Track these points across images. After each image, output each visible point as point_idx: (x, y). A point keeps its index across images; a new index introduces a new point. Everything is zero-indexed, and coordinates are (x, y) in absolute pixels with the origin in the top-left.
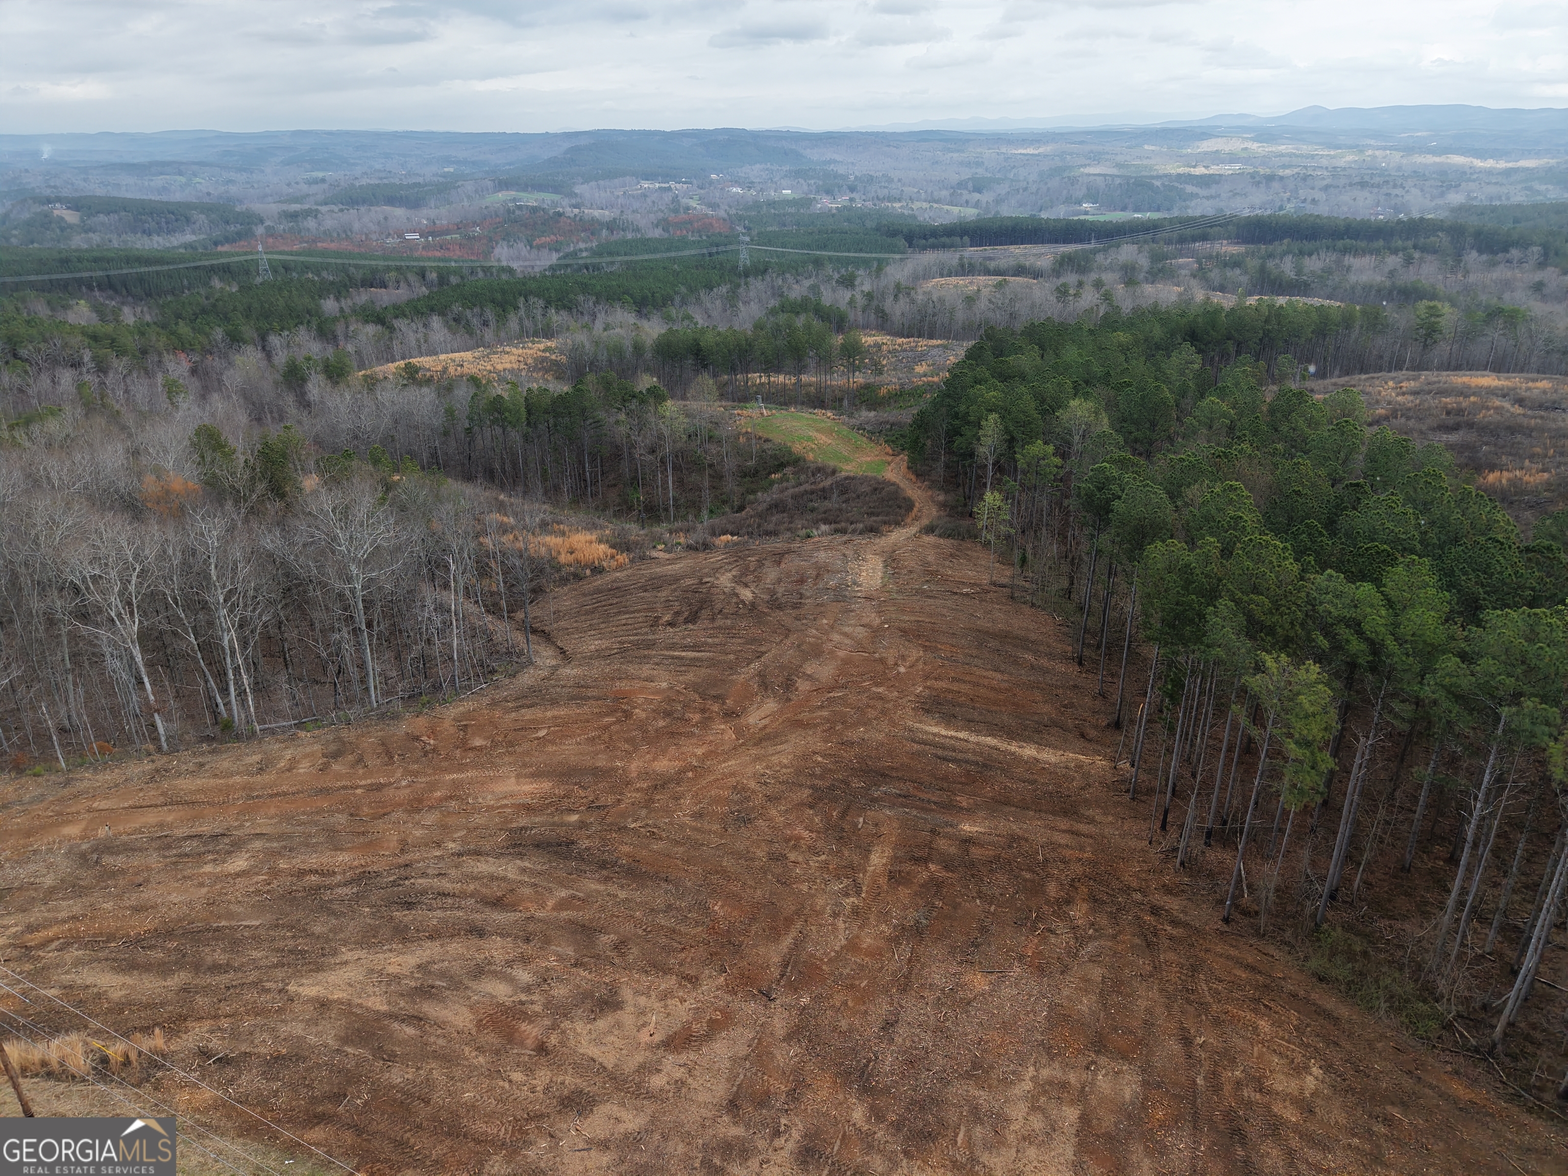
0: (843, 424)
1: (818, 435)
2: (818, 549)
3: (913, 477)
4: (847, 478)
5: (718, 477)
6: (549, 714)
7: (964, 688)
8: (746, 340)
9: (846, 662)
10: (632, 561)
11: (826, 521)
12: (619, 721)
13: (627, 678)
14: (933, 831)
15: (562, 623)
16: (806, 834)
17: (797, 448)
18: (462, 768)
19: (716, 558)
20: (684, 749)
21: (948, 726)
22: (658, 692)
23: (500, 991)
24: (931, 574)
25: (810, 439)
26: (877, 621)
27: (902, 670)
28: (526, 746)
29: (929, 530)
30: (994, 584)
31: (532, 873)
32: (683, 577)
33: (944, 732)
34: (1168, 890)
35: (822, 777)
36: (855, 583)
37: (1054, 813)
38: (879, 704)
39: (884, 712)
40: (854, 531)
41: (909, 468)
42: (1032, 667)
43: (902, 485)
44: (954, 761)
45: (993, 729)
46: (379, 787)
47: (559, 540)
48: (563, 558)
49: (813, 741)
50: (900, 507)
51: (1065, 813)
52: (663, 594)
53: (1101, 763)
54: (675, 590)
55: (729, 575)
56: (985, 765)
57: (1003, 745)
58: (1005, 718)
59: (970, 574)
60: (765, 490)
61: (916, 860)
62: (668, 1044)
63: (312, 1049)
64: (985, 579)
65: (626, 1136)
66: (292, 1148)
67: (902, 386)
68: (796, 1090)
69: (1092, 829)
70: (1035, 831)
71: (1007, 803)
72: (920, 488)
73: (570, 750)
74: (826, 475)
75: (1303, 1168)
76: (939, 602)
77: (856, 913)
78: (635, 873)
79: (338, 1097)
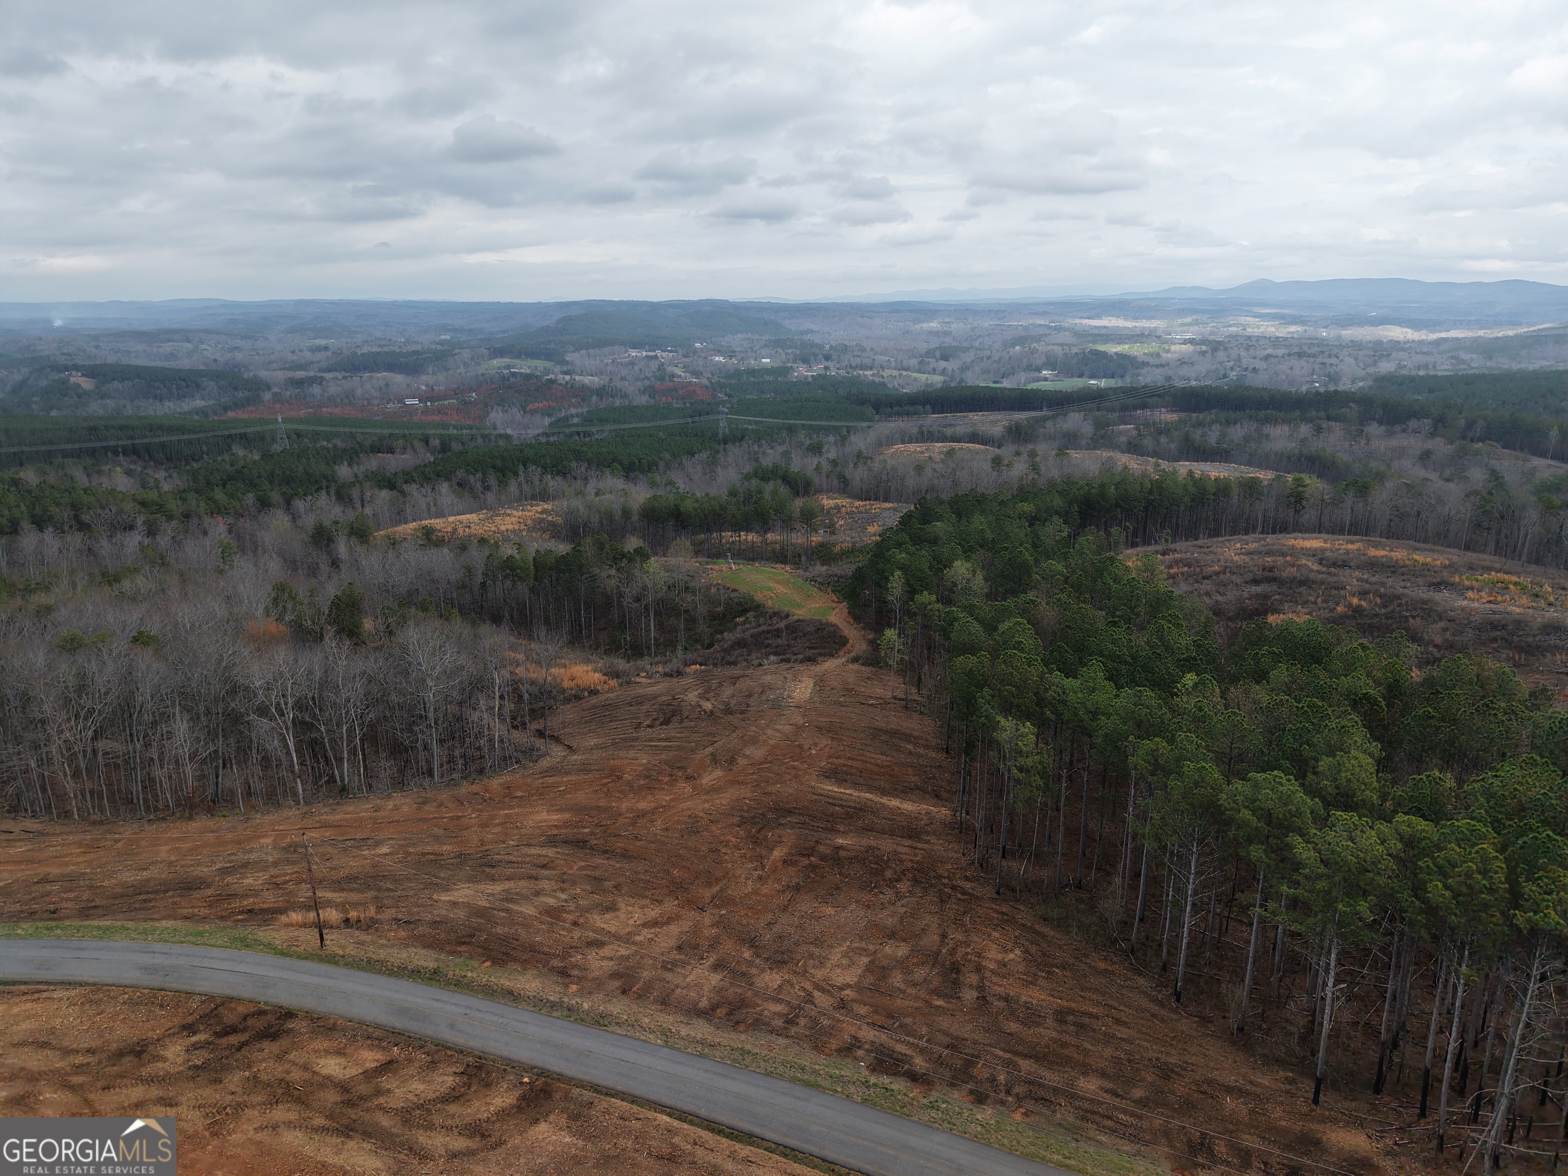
0: (799, 576)
1: (777, 586)
2: (766, 674)
3: (851, 620)
4: (798, 621)
5: (691, 620)
6: (565, 779)
7: (855, 764)
8: (720, 506)
9: (774, 747)
10: (620, 685)
11: (776, 654)
12: (613, 781)
13: (618, 758)
14: (817, 842)
15: (567, 730)
16: (733, 839)
17: (759, 597)
18: (510, 807)
19: (686, 681)
20: (657, 797)
21: (840, 786)
22: (641, 765)
23: (551, 901)
24: (848, 691)
25: (770, 589)
26: (802, 721)
27: (814, 752)
28: (552, 795)
29: (855, 660)
30: (895, 698)
31: (563, 854)
32: (660, 696)
33: (836, 789)
34: (966, 879)
35: (747, 811)
36: (789, 697)
37: (902, 837)
38: (793, 772)
39: (796, 777)
40: (796, 661)
41: (849, 613)
42: (910, 753)
43: (841, 626)
44: (839, 806)
45: (871, 789)
46: (459, 818)
47: (562, 671)
48: (566, 684)
49: (745, 792)
50: (835, 643)
51: (910, 837)
52: (644, 708)
53: (943, 812)
54: (654, 704)
55: (696, 693)
56: (860, 809)
57: (876, 798)
58: (882, 783)
59: (879, 691)
60: (730, 630)
61: (803, 855)
62: (644, 925)
63: (453, 919)
64: (889, 694)
65: (622, 956)
66: (452, 953)
67: (854, 544)
68: (714, 944)
69: (926, 846)
70: (886, 845)
71: (871, 830)
72: (855, 628)
73: (582, 797)
74: (782, 619)
75: (987, 983)
76: (849, 709)
77: (760, 878)
78: (626, 856)
79: (471, 936)
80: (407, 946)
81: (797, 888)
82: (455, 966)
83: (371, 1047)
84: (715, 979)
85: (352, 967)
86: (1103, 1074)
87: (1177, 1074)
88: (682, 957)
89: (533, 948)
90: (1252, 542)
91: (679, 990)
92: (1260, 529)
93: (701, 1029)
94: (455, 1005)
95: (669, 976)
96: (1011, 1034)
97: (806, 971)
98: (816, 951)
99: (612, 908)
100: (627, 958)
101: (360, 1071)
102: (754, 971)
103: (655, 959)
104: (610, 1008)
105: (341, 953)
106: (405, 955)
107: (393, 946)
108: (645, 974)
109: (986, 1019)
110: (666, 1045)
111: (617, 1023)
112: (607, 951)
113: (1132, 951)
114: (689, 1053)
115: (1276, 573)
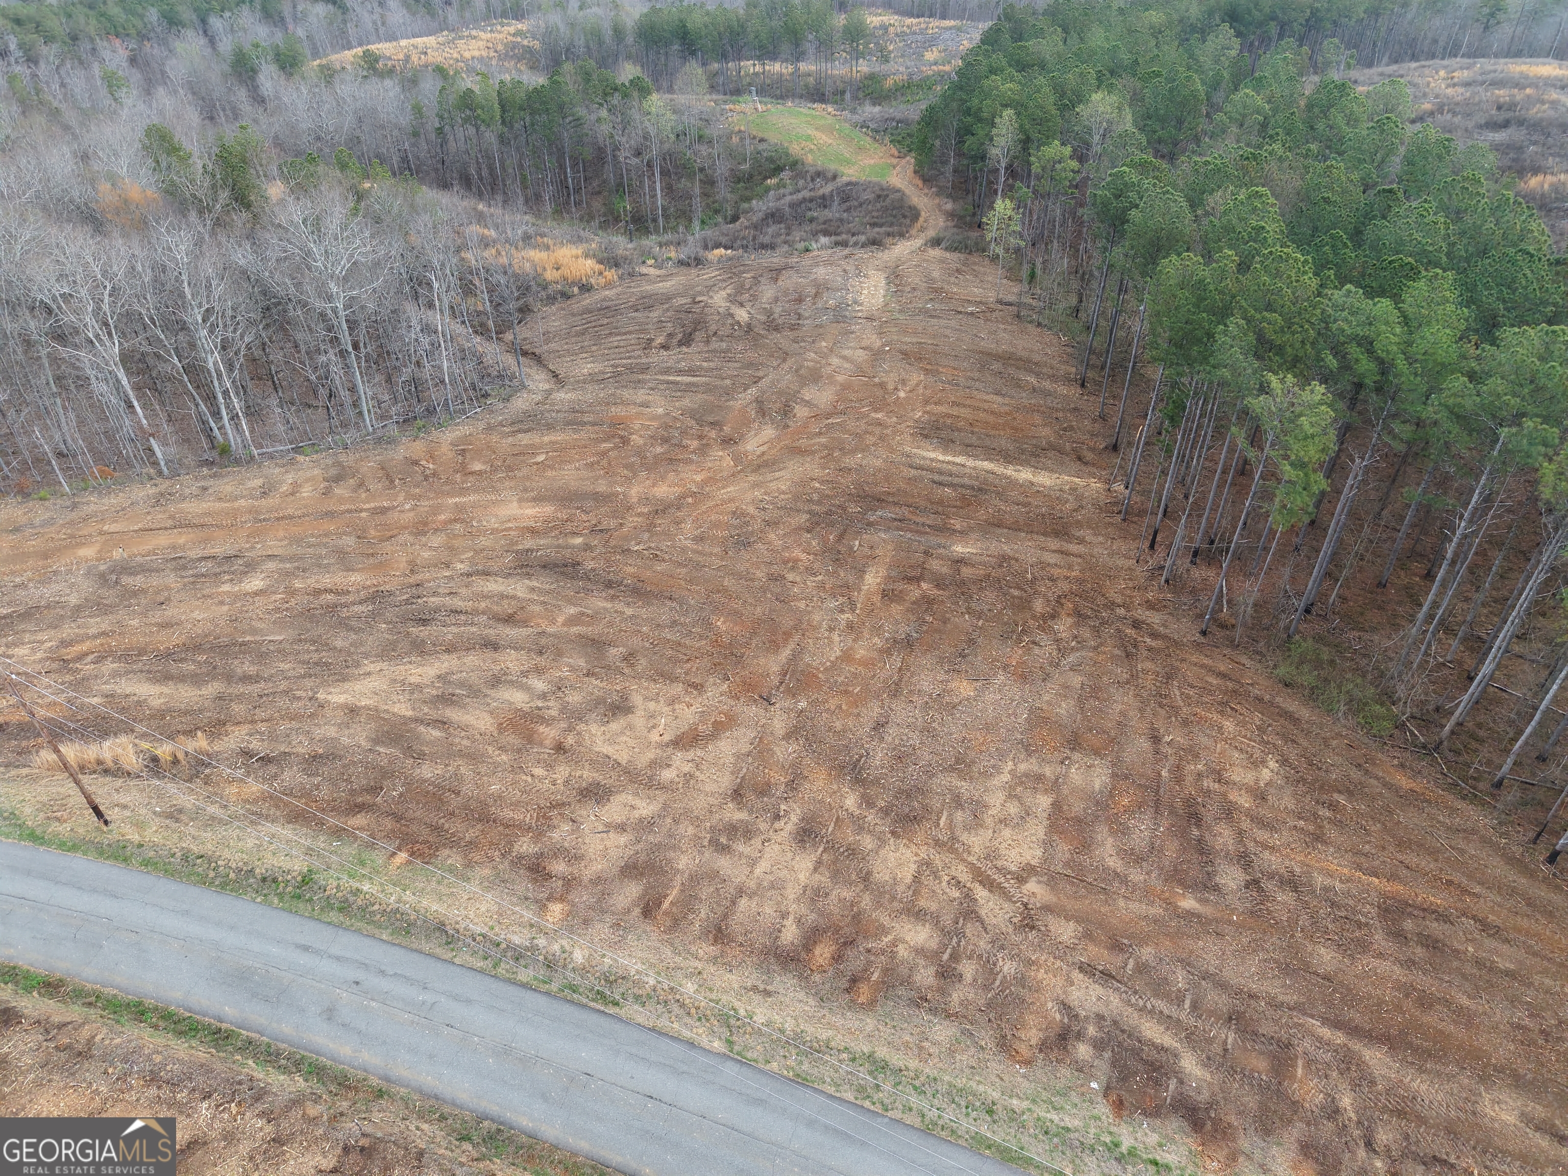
0: (845, 120)
1: (818, 134)
2: (817, 265)
3: (920, 183)
4: (848, 184)
5: (710, 182)
6: (546, 439)
7: (964, 412)
8: (738, 21)
9: (845, 387)
10: (621, 278)
11: (826, 233)
12: (616, 447)
13: (622, 403)
14: (926, 553)
15: (553, 345)
16: (803, 556)
17: (795, 149)
18: (463, 492)
19: (709, 274)
20: (682, 475)
21: (945, 451)
22: (654, 418)
23: (518, 698)
24: (936, 291)
26: (878, 343)
27: (902, 394)
28: (525, 471)
29: (936, 242)
30: (1000, 302)
31: (541, 592)
32: (675, 296)
33: (941, 458)
34: (1151, 606)
35: (819, 503)
36: (855, 302)
37: (1045, 534)
38: (878, 430)
39: (882, 438)
40: (856, 244)
41: (915, 172)
42: (1034, 390)
43: (907, 192)
44: (950, 485)
45: (991, 453)
46: (383, 511)
47: (544, 255)
48: (550, 275)
49: (811, 468)
50: (905, 217)
51: (1056, 534)
52: (655, 314)
53: (1094, 486)
54: (668, 310)
55: (723, 293)
56: (980, 489)
57: (999, 469)
58: (1003, 442)
59: (977, 291)
60: (760, 197)
61: (910, 580)
62: (677, 743)
63: (347, 748)
64: (991, 297)
65: (641, 820)
66: (338, 833)
67: (910, 76)
68: (794, 781)
69: (1081, 549)
70: (1026, 551)
71: (1000, 525)
72: (926, 195)
73: (570, 475)
74: (827, 181)
75: (1251, 845)
76: (943, 322)
77: (850, 626)
78: (640, 591)
79: (375, 790)
80: (257, 819)
82: (341, 866)
84: (804, 867)
85: (156, 870)
86: (1517, 1080)
88: (742, 815)
89: (485, 813)
90: (1461, 69)
91: (744, 900)
93: (792, 1005)
94: (338, 959)
95: (723, 863)
96: (1328, 979)
97: (954, 839)
99: (621, 706)
100: (650, 825)
103: (697, 821)
104: (624, 957)
105: (136, 838)
106: (250, 843)
107: (231, 820)
108: (683, 863)
109: (1275, 940)
110: (730, 1052)
111: (637, 998)
112: (614, 810)
113: (1438, 747)
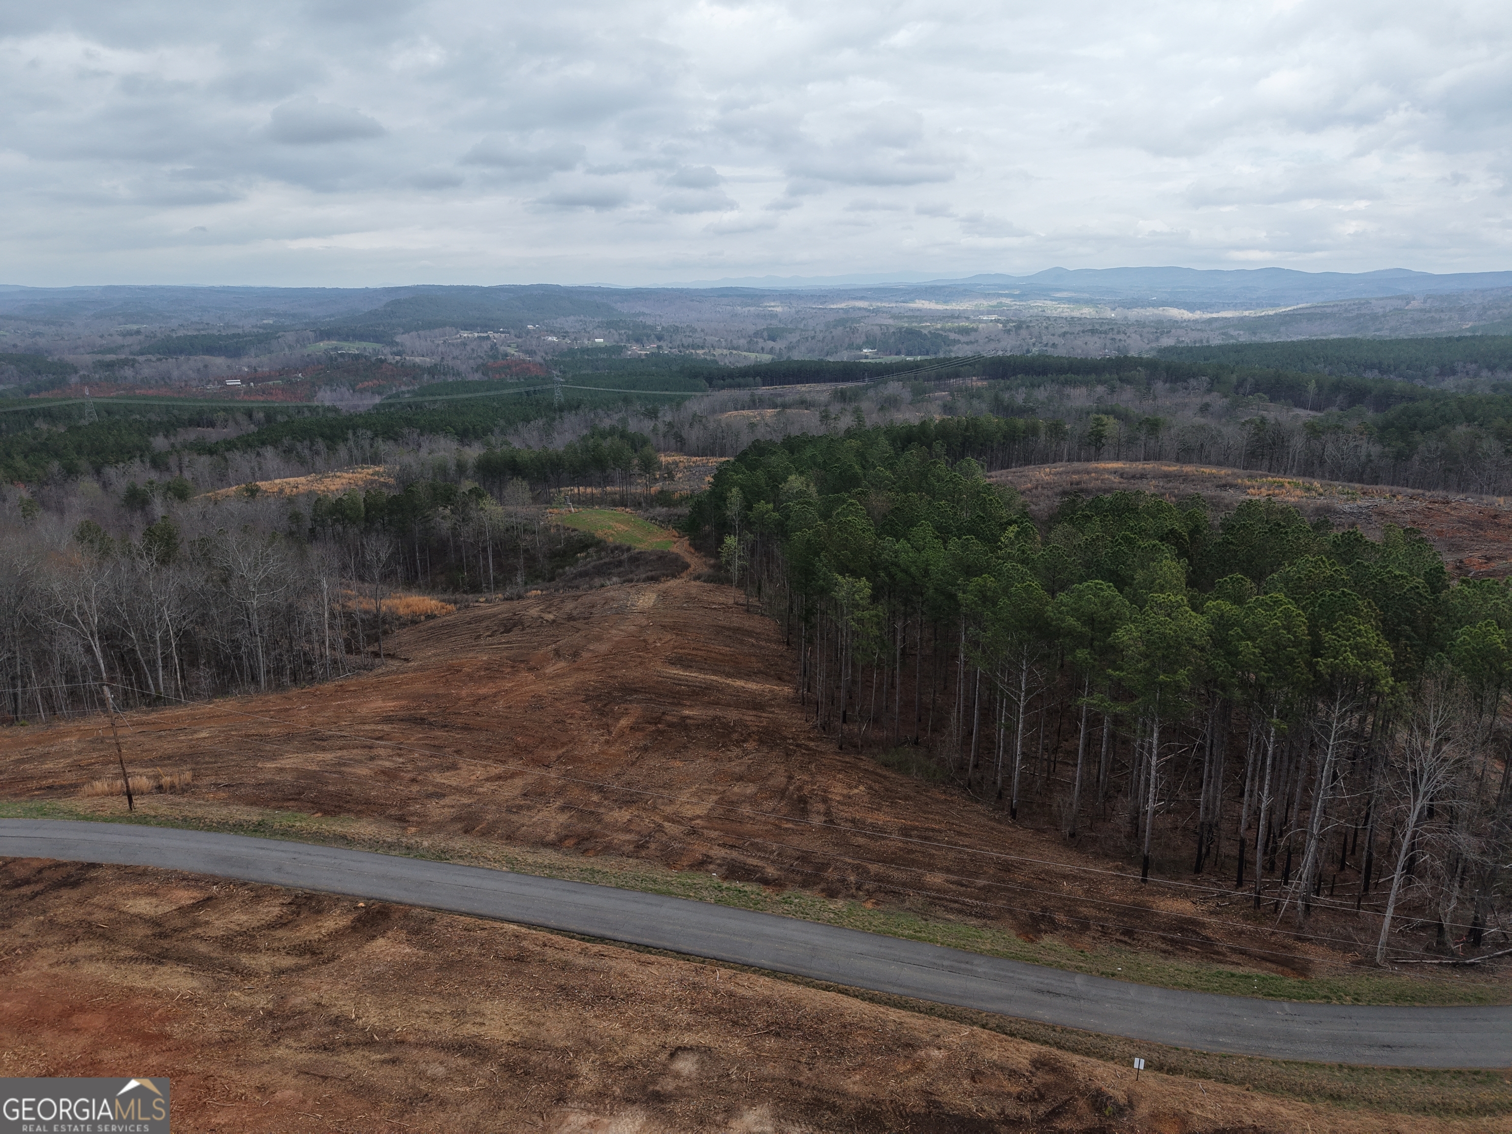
0: (639, 516)
1: (618, 525)
2: (609, 591)
3: (693, 551)
4: (640, 553)
5: (531, 559)
6: (401, 677)
9: (619, 642)
10: (458, 609)
11: (618, 577)
12: (451, 674)
13: (458, 659)
14: (664, 713)
15: (405, 648)
16: (579, 712)
17: (599, 534)
19: (527, 602)
20: (499, 684)
21: (685, 670)
22: (481, 662)
23: (387, 764)
24: (691, 599)
25: (610, 527)
26: (646, 623)
27: (659, 644)
29: (697, 578)
30: (736, 603)
31: (400, 729)
32: (500, 614)
33: (682, 673)
34: (811, 738)
35: (593, 691)
36: (633, 605)
37: (747, 709)
38: (639, 660)
39: (641, 663)
40: (638, 581)
41: (691, 544)
42: (753, 645)
43: (682, 554)
44: (684, 686)
45: (715, 673)
47: (397, 601)
48: (402, 611)
49: (589, 676)
50: (677, 567)
51: (755, 709)
52: (484, 624)
53: (787, 690)
54: (494, 621)
55: (538, 609)
56: (706, 688)
57: (721, 680)
58: (726, 668)
59: (722, 599)
60: (571, 565)
61: (650, 723)
62: (487, 780)
63: (280, 781)
64: (731, 602)
65: (464, 804)
66: (279, 808)
67: (693, 491)
68: (560, 792)
69: (771, 715)
70: (732, 715)
71: (718, 704)
72: (697, 557)
73: (419, 687)
74: (623, 551)
75: (834, 811)
76: (693, 612)
77: (607, 742)
78: (466, 728)
79: (300, 794)
80: (227, 805)
81: (646, 749)
82: (281, 818)
83: (187, 888)
84: (563, 818)
85: (166, 825)
86: (948, 871)
87: (1016, 867)
88: (528, 802)
89: (368, 802)
90: (1060, 467)
91: (525, 828)
92: (1066, 457)
93: (549, 857)
94: (284, 851)
95: (514, 818)
96: (859, 846)
97: (655, 808)
98: (665, 793)
99: (454, 767)
100: (470, 805)
101: (174, 907)
102: (602, 810)
103: (498, 804)
104: (452, 844)
105: (153, 813)
106: (225, 812)
107: (212, 805)
108: (489, 817)
109: (834, 836)
110: (512, 870)
112: (447, 801)
113: (969, 786)
114: (536, 876)
115: (1083, 486)
